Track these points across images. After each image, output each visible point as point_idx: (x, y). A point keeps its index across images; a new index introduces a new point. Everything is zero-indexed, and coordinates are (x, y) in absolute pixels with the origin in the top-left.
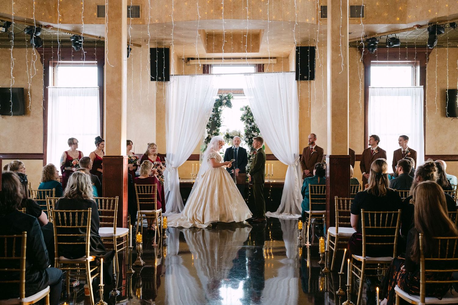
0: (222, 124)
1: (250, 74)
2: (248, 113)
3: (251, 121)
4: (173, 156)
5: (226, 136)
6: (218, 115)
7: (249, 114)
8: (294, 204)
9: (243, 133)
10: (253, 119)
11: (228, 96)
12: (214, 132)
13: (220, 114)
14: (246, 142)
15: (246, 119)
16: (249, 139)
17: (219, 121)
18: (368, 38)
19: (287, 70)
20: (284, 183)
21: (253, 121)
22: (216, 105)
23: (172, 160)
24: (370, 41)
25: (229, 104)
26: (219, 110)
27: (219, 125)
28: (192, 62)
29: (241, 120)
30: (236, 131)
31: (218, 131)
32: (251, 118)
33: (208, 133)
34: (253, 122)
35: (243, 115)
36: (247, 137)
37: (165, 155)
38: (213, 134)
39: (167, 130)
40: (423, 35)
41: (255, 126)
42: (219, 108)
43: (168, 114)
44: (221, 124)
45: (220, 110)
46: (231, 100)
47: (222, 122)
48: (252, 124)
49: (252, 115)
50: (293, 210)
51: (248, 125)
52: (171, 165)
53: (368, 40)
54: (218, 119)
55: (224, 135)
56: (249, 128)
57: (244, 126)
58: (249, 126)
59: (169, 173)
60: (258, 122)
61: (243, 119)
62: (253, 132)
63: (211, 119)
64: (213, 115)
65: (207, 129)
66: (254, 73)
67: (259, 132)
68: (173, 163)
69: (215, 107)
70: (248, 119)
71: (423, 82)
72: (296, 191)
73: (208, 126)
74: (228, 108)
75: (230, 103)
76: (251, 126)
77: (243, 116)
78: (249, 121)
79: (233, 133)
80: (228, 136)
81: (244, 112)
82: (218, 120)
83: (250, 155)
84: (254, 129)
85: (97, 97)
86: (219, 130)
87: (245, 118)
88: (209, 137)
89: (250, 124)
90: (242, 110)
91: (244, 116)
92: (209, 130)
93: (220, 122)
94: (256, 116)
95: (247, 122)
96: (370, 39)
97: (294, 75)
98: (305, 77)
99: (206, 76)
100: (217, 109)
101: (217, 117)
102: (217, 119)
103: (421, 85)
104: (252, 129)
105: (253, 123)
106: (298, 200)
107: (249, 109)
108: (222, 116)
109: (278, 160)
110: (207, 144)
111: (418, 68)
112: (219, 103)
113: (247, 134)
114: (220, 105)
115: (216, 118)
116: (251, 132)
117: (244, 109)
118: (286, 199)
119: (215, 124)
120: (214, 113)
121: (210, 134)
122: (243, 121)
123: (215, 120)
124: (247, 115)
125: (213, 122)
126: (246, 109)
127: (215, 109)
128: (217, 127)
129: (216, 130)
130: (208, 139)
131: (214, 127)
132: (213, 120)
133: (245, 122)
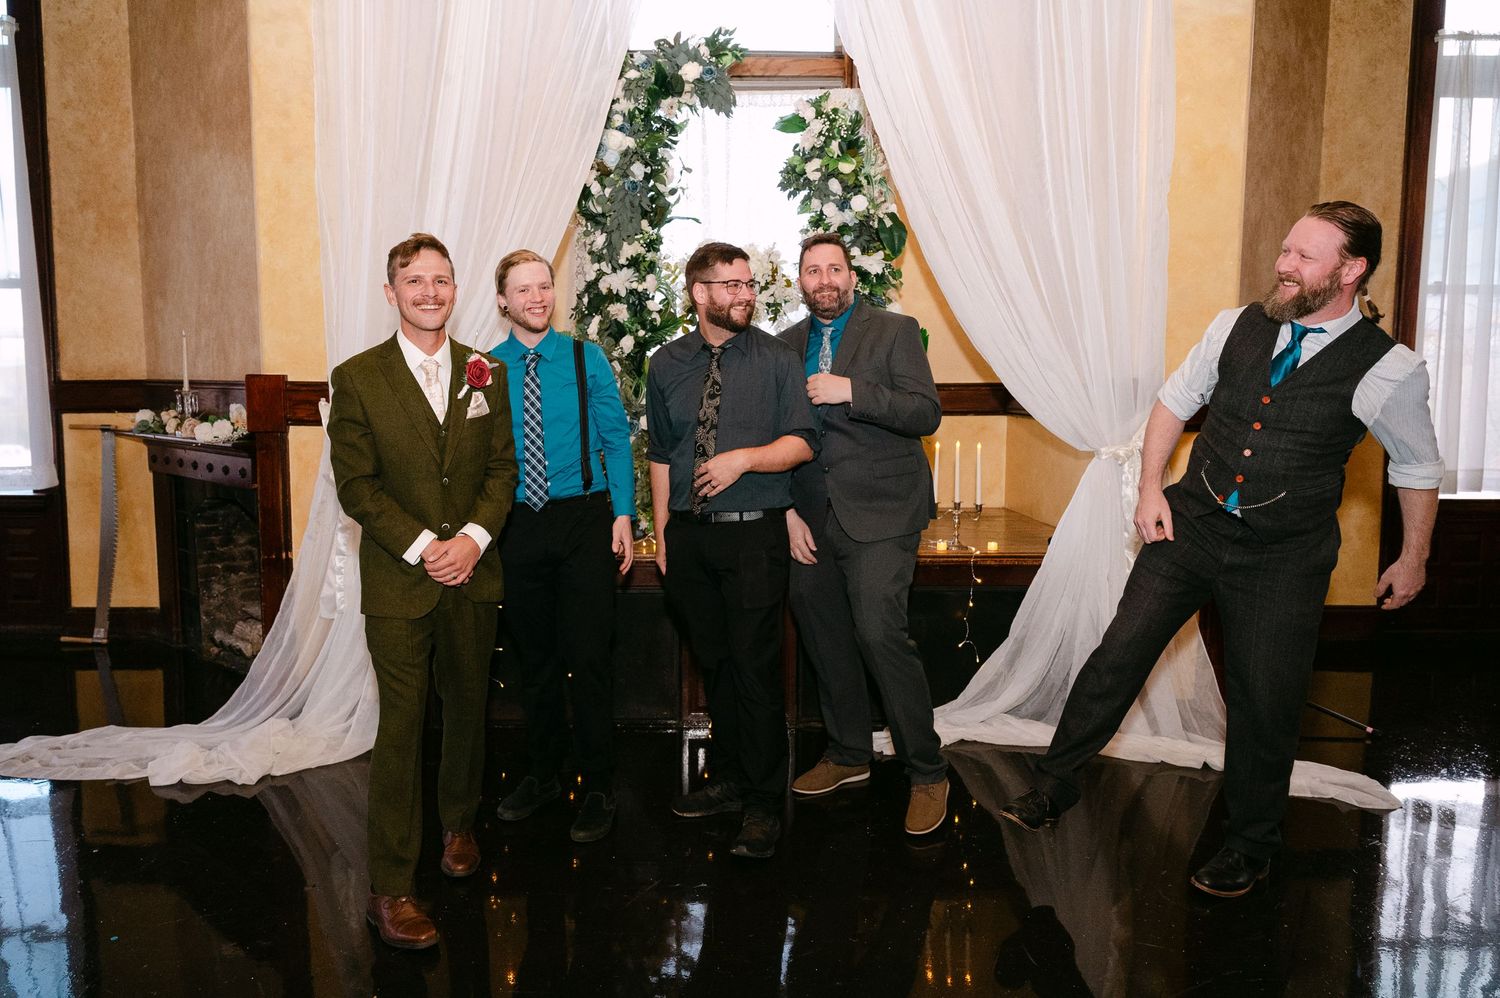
0: (678, 207)
2: (829, 139)
3: (846, 188)
6: (654, 154)
7: (835, 146)
10: (859, 170)
12: (628, 251)
13: (666, 146)
15: (814, 176)
17: (660, 187)
21: (856, 186)
25: (715, 90)
26: (657, 127)
27: (658, 212)
29: (783, 186)
31: (653, 245)
32: (846, 168)
33: (596, 256)
34: (859, 193)
35: (797, 153)
38: (622, 261)
44: (668, 206)
45: (668, 123)
47: (673, 192)
48: (852, 203)
51: (830, 210)
54: (656, 174)
57: (804, 219)
58: (835, 218)
61: (793, 179)
63: (612, 176)
64: (625, 154)
65: (590, 240)
69: (637, 100)
70: (827, 179)
75: (724, 81)
76: (848, 218)
77: (797, 161)
78: (834, 185)
82: (651, 184)
84: (870, 233)
86: (659, 241)
87: (813, 170)
88: (597, 280)
89: (844, 204)
90: (794, 124)
91: (807, 159)
92: (600, 239)
93: (660, 194)
95: (823, 193)
100: (647, 115)
101: (646, 165)
102: (647, 177)
105: (860, 196)
107: (835, 112)
108: (676, 157)
109: (1028, 416)
110: (587, 325)
114: (666, 96)
115: (638, 170)
117: (809, 114)
119: (636, 203)
120: (630, 142)
121: (603, 264)
122: (793, 194)
123: (632, 179)
124: (820, 152)
125: (621, 194)
126: (816, 118)
127: (637, 112)
128: (645, 224)
129: (642, 242)
130: (592, 296)
131: (631, 222)
132: (621, 183)
133: (808, 198)
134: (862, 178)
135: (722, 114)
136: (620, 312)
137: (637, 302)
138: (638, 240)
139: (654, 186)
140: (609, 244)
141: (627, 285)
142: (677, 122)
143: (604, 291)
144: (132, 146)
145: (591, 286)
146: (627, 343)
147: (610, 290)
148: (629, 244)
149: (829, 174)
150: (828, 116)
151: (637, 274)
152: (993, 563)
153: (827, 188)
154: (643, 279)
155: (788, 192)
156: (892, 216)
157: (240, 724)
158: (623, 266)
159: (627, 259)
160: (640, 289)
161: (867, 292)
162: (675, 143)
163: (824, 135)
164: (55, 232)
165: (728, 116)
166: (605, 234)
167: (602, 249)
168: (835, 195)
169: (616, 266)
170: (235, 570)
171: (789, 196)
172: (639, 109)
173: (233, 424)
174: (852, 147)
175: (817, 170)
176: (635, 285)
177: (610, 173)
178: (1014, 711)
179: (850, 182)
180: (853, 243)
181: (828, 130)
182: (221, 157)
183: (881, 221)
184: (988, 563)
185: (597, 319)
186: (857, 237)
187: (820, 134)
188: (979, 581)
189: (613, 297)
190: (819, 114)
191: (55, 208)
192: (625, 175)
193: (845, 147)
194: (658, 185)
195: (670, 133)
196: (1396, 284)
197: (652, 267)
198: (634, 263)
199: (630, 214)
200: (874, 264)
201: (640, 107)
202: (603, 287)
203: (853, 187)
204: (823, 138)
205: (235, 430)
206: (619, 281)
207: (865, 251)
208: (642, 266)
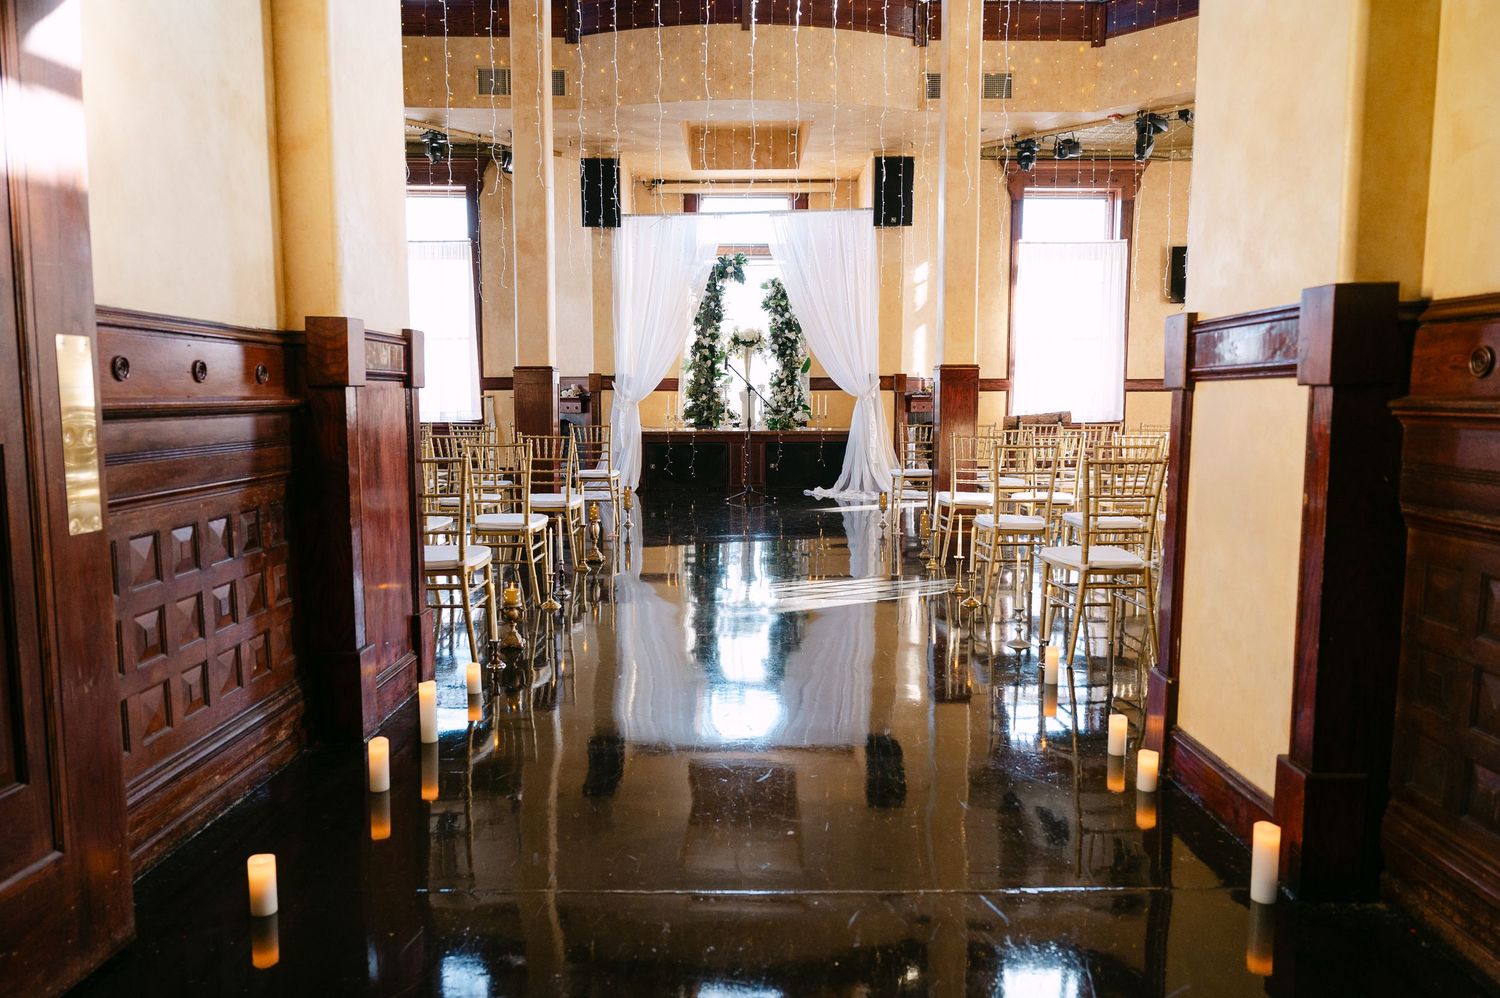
0: (726, 315)
1: (782, 212)
2: (777, 293)
3: (783, 310)
4: (629, 381)
5: (732, 340)
6: (718, 298)
7: (779, 296)
8: (868, 473)
9: (767, 334)
10: (787, 304)
11: (737, 259)
12: (709, 331)
13: (722, 295)
14: (773, 351)
15: (773, 305)
16: (780, 345)
18: (1019, 140)
19: (856, 206)
20: (848, 432)
21: (787, 310)
22: (712, 277)
23: (628, 387)
24: (1023, 145)
25: (739, 275)
26: (718, 288)
27: (719, 318)
28: (661, 189)
29: (763, 308)
30: (753, 330)
31: (717, 329)
32: (783, 304)
33: (698, 333)
35: (767, 297)
36: (775, 342)
37: (613, 378)
39: (615, 328)
40: (1128, 133)
41: (790, 320)
42: (719, 284)
43: (618, 295)
44: (722, 315)
45: (721, 287)
46: (744, 268)
47: (724, 311)
48: (785, 315)
49: (784, 296)
50: (867, 483)
51: (778, 317)
52: (625, 397)
53: (1018, 145)
54: (718, 305)
55: (728, 339)
56: (779, 323)
57: (770, 319)
58: (780, 320)
59: (622, 412)
60: (797, 312)
61: (766, 306)
62: (786, 331)
63: (703, 306)
64: (707, 298)
65: (695, 327)
66: (790, 212)
67: (800, 331)
68: (629, 393)
69: (712, 280)
70: (777, 306)
71: (1127, 231)
72: (873, 449)
73: (697, 319)
74: (737, 282)
75: (742, 272)
76: (783, 319)
77: (767, 300)
78: (779, 309)
79: (747, 334)
80: (736, 340)
81: (770, 291)
82: (717, 308)
83: (781, 377)
84: (791, 325)
85: (466, 262)
86: (719, 328)
87: (771, 303)
88: (698, 341)
89: (782, 316)
90: (765, 286)
91: (770, 299)
92: (700, 327)
93: (720, 312)
94: (792, 299)
95: (776, 311)
96: (1023, 142)
97: (870, 216)
98: (893, 220)
99: (689, 217)
100: (715, 285)
101: (715, 302)
102: (716, 306)
103: (1122, 238)
104: (784, 326)
105: (787, 313)
106: (876, 465)
107: (779, 284)
108: (725, 300)
109: (840, 389)
111: (1119, 203)
112: (720, 272)
113: (775, 336)
114: (722, 277)
115: (712, 304)
116: (784, 331)
117: (770, 285)
118: (853, 463)
119: (712, 315)
120: (709, 294)
121: (701, 335)
123: (711, 306)
124: (775, 297)
125: (708, 311)
126: (772, 286)
128: (715, 322)
129: (714, 328)
130: (697, 347)
131: (711, 321)
132: (708, 308)
133: (771, 312)
135: (740, 284)
136: (707, 352)
137: (712, 348)
140: (702, 329)
141: (709, 343)
142: (725, 286)
143: (701, 345)
145: (696, 344)
146: (709, 363)
147: (703, 344)
148: (710, 329)
150: (776, 286)
152: (829, 434)
154: (714, 341)
156: (797, 320)
158: (708, 336)
162: (724, 294)
165: (742, 284)
166: (701, 325)
167: (700, 330)
168: (779, 312)
169: (705, 336)
171: (765, 311)
172: (712, 283)
175: (773, 303)
176: (711, 343)
177: (703, 304)
179: (784, 308)
180: (785, 329)
181: (776, 290)
183: (794, 321)
185: (698, 354)
186: (786, 327)
187: (774, 292)
188: (824, 439)
189: (703, 347)
192: (709, 305)
194: (719, 308)
195: (723, 290)
197: (718, 336)
198: (710, 335)
199: (710, 318)
200: (792, 336)
202: (700, 343)
206: (706, 342)
207: (788, 331)
208: (714, 337)
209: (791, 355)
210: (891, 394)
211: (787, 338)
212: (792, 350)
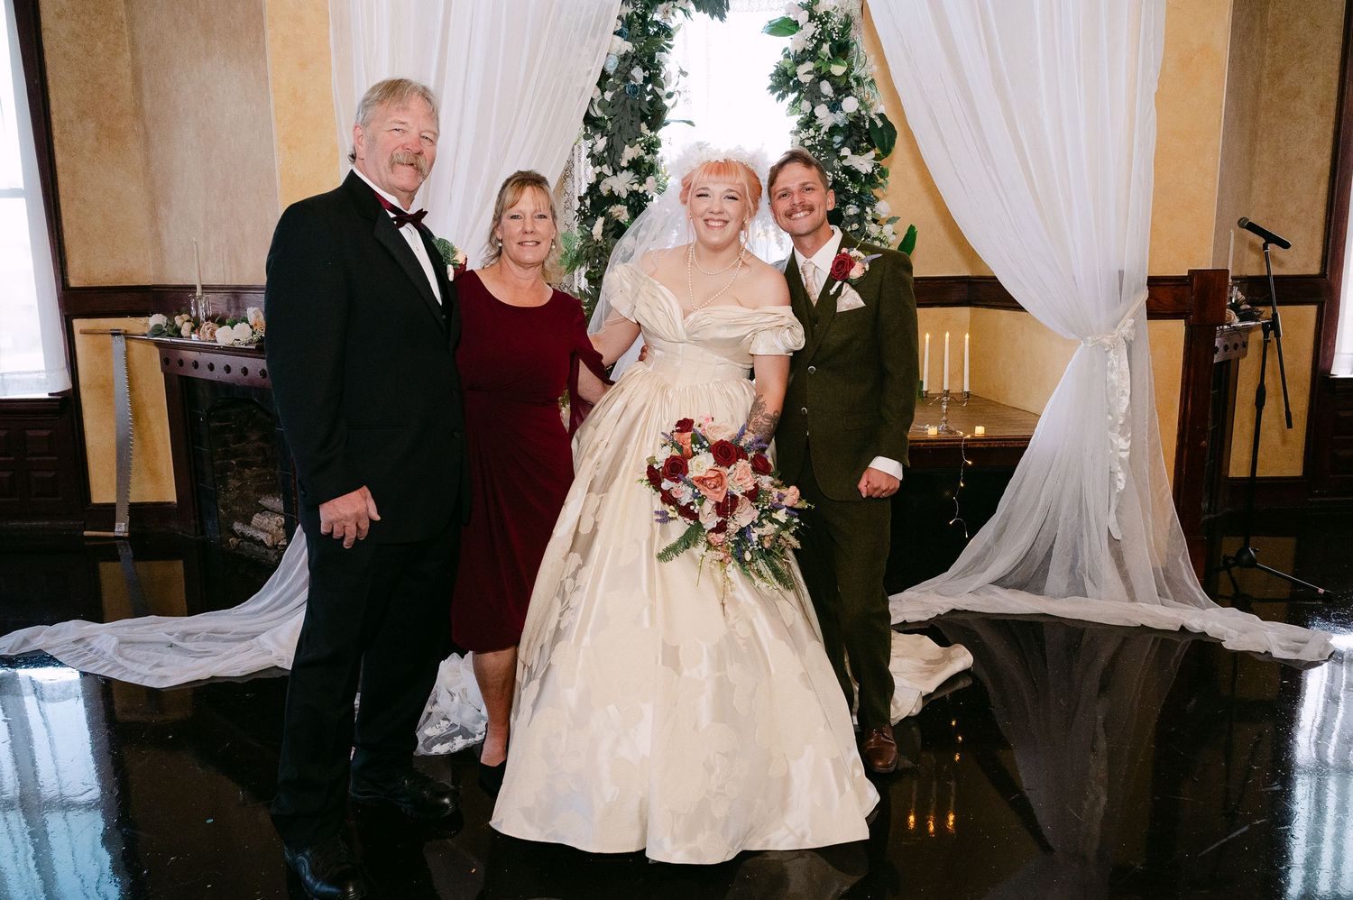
0: (675, 112)
2: (820, 42)
3: (837, 90)
6: (652, 58)
7: (826, 48)
10: (849, 73)
12: (629, 153)
13: (662, 50)
15: (807, 79)
17: (658, 90)
21: (847, 89)
26: (652, 30)
27: (655, 115)
29: (773, 89)
31: (652, 147)
32: (838, 70)
33: (596, 159)
34: (850, 94)
35: (788, 56)
38: (624, 163)
42: (656, 16)
44: (664, 109)
45: (663, 28)
47: (670, 96)
48: (844, 105)
51: (822, 111)
54: (653, 77)
56: (825, 129)
57: (794, 121)
58: (826, 119)
61: (784, 81)
62: (846, 151)
63: (611, 80)
64: (624, 58)
65: (589, 143)
69: (635, 5)
70: (817, 81)
76: (839, 119)
78: (826, 88)
82: (649, 87)
86: (657, 143)
87: (804, 73)
88: (598, 182)
89: (834, 106)
90: (785, 27)
91: (798, 62)
92: (601, 143)
93: (657, 97)
95: (814, 95)
100: (644, 17)
101: (645, 69)
102: (647, 80)
104: (838, 139)
105: (851, 97)
107: (830, 14)
108: (671, 62)
109: (1021, 309)
110: (592, 226)
115: (638, 74)
116: (838, 151)
117: (803, 17)
119: (636, 107)
120: (628, 47)
121: (605, 166)
122: (782, 97)
123: (633, 83)
124: (811, 55)
125: (623, 98)
126: (809, 21)
127: (635, 17)
128: (644, 126)
129: (643, 144)
130: (595, 198)
131: (631, 124)
132: (622, 87)
133: (797, 100)
134: (852, 80)
135: (716, 19)
136: (622, 213)
137: (635, 203)
138: (640, 143)
139: (652, 89)
140: (609, 148)
141: (628, 186)
142: (672, 26)
143: (605, 193)
144: (128, 56)
145: (593, 188)
147: (611, 192)
148: (631, 147)
149: (821, 76)
150: (820, 20)
151: (638, 176)
152: (982, 446)
153: (819, 90)
154: (642, 182)
155: (777, 94)
156: (882, 116)
157: (272, 611)
158: (624, 168)
159: (629, 161)
160: (641, 191)
161: (856, 191)
162: (670, 47)
163: (816, 38)
164: (56, 141)
165: (721, 20)
166: (605, 138)
167: (603, 152)
168: (827, 96)
169: (617, 168)
170: (249, 465)
171: (778, 99)
172: (637, 13)
173: (251, 327)
174: (842, 50)
175: (809, 73)
176: (636, 187)
177: (609, 77)
178: (1000, 582)
179: (842, 84)
180: (843, 144)
181: (820, 34)
182: (225, 65)
183: (872, 121)
184: (977, 446)
185: (601, 221)
186: (847, 138)
187: (813, 36)
188: (970, 463)
189: (613, 199)
190: (812, 17)
191: (54, 118)
192: (626, 79)
193: (835, 50)
194: (656, 88)
195: (667, 36)
196: (1330, 178)
197: (652, 169)
198: (635, 164)
199: (630, 118)
200: (864, 164)
201: (638, 11)
202: (604, 189)
203: (842, 89)
204: (815, 41)
205: (254, 333)
206: (621, 183)
207: (856, 151)
208: (642, 169)
209: (860, 218)
210: (1176, 329)
211: (847, 170)
212: (862, 206)
